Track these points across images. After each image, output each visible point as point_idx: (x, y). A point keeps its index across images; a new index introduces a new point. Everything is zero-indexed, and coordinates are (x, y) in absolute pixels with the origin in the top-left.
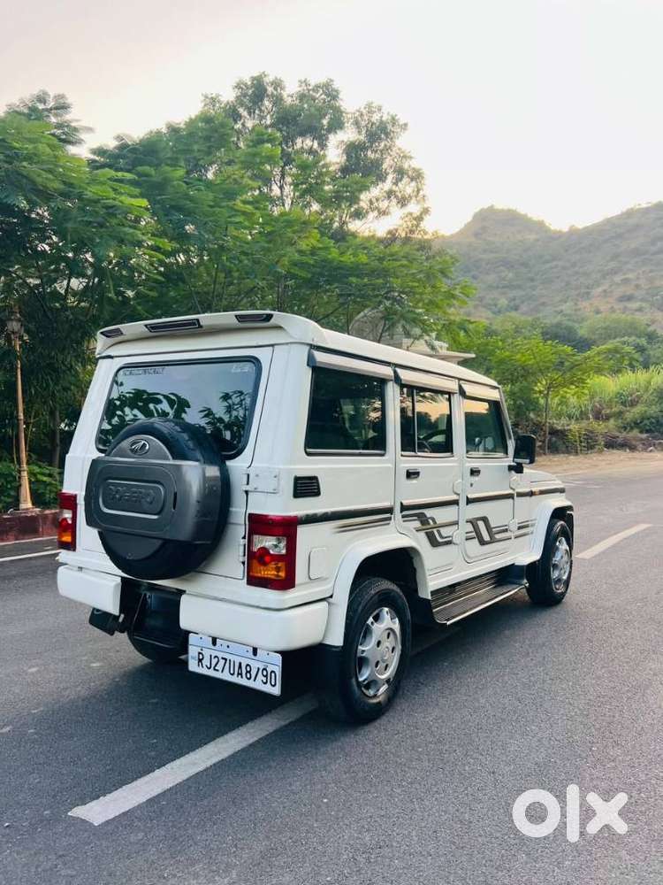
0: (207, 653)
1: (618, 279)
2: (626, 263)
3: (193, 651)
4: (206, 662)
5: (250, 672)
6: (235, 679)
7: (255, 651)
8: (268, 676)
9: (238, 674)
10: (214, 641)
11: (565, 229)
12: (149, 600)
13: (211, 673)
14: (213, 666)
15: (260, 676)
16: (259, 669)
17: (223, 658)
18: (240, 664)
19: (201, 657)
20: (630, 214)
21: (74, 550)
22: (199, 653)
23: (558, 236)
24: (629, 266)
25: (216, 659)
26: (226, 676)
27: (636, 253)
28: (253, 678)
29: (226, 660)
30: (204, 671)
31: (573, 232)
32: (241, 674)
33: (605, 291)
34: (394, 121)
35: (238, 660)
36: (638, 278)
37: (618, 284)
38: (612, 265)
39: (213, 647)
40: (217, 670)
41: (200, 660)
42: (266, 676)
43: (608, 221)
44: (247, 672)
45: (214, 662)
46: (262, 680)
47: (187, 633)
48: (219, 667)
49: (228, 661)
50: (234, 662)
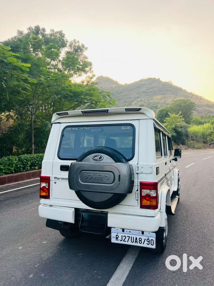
0: (120, 235)
1: (139, 100)
2: (141, 95)
3: (113, 235)
4: (120, 238)
5: (141, 241)
6: (134, 244)
7: (143, 233)
8: (149, 241)
9: (135, 242)
10: (123, 230)
11: (124, 84)
12: (84, 216)
13: (123, 242)
14: (123, 239)
15: (146, 242)
16: (145, 239)
17: (127, 236)
18: (136, 238)
19: (117, 237)
20: (141, 81)
21: (49, 199)
22: (116, 235)
23: (122, 86)
24: (142, 96)
25: (125, 237)
26: (130, 243)
27: (144, 92)
28: (143, 243)
29: (129, 237)
30: (119, 242)
31: (126, 85)
32: (137, 242)
33: (135, 103)
34: (83, 46)
35: (133, 236)
36: (145, 100)
37: (139, 101)
38: (137, 95)
39: (123, 233)
40: (126, 241)
41: (117, 238)
42: (149, 242)
43: (136, 83)
44: (140, 241)
45: (124, 238)
46: (147, 243)
47: (110, 228)
48: (126, 240)
49: (130, 237)
50: (133, 237)
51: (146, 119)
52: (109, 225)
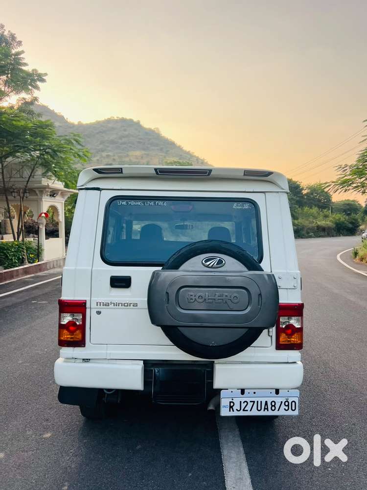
0: (237, 401)
1: (104, 154)
2: (108, 147)
3: (225, 402)
4: (236, 407)
5: (274, 406)
6: (263, 413)
7: (277, 391)
8: (287, 404)
9: (265, 409)
10: (243, 391)
11: (76, 123)
13: (242, 413)
14: (242, 408)
15: (283, 406)
16: (282, 402)
17: (250, 402)
18: (266, 402)
19: (232, 404)
20: (109, 121)
21: (84, 346)
22: (230, 402)
23: (72, 126)
24: (109, 149)
25: (246, 403)
26: (255, 413)
27: (112, 142)
28: (277, 408)
29: (254, 402)
30: (236, 413)
31: (80, 125)
32: (267, 409)
33: (98, 160)
35: (259, 400)
36: (114, 156)
37: (104, 157)
38: (101, 146)
39: (242, 396)
40: (247, 410)
41: (231, 407)
42: (288, 406)
43: (98, 123)
44: (272, 406)
45: (243, 405)
46: (285, 409)
47: (219, 391)
48: (248, 408)
49: (256, 402)
50: (261, 402)
51: (278, 192)
52: (217, 385)
